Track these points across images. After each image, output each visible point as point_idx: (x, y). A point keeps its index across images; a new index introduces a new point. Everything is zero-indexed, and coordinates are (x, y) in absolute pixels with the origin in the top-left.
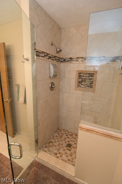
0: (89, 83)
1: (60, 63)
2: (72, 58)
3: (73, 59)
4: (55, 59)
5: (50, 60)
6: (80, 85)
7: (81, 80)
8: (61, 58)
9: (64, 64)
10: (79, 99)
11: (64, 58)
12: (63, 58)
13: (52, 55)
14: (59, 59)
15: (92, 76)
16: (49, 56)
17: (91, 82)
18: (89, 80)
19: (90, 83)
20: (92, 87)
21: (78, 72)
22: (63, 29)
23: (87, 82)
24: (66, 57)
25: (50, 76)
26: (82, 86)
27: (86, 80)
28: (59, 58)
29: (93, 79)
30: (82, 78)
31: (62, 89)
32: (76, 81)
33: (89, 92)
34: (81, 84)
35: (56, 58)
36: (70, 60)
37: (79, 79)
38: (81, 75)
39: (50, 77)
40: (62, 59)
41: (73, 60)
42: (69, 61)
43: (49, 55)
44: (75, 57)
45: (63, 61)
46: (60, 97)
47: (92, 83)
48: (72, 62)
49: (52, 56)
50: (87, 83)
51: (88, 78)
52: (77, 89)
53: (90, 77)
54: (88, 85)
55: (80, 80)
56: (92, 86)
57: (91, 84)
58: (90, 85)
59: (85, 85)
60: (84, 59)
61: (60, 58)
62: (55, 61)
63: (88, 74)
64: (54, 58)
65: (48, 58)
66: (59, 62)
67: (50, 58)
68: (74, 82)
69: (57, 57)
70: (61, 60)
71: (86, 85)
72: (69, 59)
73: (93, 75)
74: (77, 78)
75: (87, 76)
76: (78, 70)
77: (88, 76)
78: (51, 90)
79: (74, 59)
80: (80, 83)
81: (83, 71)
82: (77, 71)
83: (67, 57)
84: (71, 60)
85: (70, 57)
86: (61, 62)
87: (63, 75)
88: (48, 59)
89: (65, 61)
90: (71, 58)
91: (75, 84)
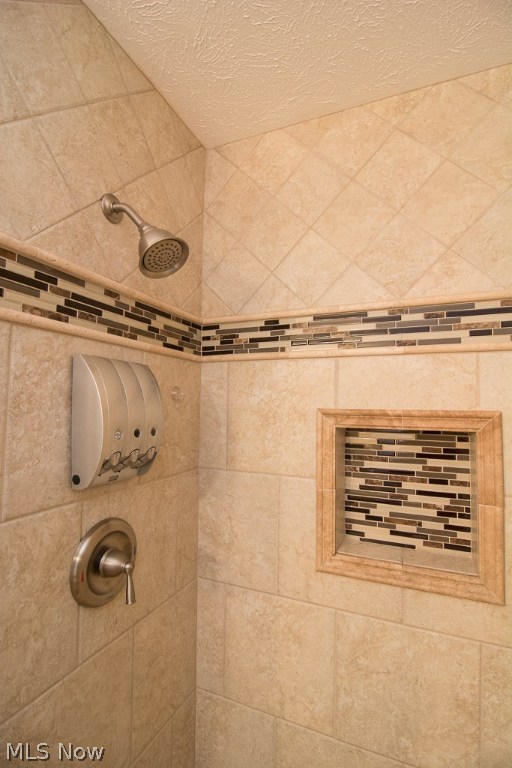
0: (433, 513)
1: (195, 357)
2: (281, 323)
3: (287, 327)
4: (144, 327)
5: (75, 325)
6: (356, 527)
7: (362, 481)
8: (208, 328)
9: (225, 365)
10: (362, 661)
11: (221, 328)
12: (215, 327)
13: (109, 293)
14: (186, 328)
15: (450, 454)
16: (75, 296)
17: (446, 501)
18: (432, 482)
19: (443, 514)
20: (464, 547)
21: (331, 421)
22: (213, 153)
23: (413, 498)
24: (235, 318)
25: (70, 467)
26: (372, 532)
27: (406, 485)
28: (186, 322)
29: (460, 477)
30: (368, 464)
31: (215, 560)
32: (321, 497)
33: (450, 601)
34: (361, 516)
35: (159, 322)
36: (267, 334)
37: (348, 474)
38: (361, 446)
39: (76, 480)
40: (212, 333)
41: (288, 332)
42: (262, 345)
43: (62, 284)
44: (303, 312)
45: (216, 343)
46: (200, 622)
47: (459, 508)
48: (283, 349)
49: (111, 302)
50: (417, 505)
51: (417, 468)
52: (338, 562)
53: (431, 462)
54: (426, 525)
55: (355, 483)
56: (461, 535)
57: (453, 521)
58: (440, 526)
59: (400, 527)
60: (372, 326)
61: (196, 326)
62: (142, 342)
63: (411, 437)
64: (128, 315)
65: (59, 308)
66: (187, 353)
67: (77, 307)
68: (311, 500)
69: (167, 316)
70: (207, 338)
71: (413, 529)
72: (262, 329)
73: (460, 445)
74: (331, 467)
75: (411, 454)
76: (331, 406)
77: (418, 449)
78: (81, 603)
79: (295, 326)
80: (360, 505)
81: (371, 415)
82: (326, 414)
83: (242, 318)
84: (276, 339)
85: (270, 316)
86: (204, 354)
87: (223, 441)
88: (59, 319)
89: (229, 343)
90: (273, 325)
91: (321, 524)
